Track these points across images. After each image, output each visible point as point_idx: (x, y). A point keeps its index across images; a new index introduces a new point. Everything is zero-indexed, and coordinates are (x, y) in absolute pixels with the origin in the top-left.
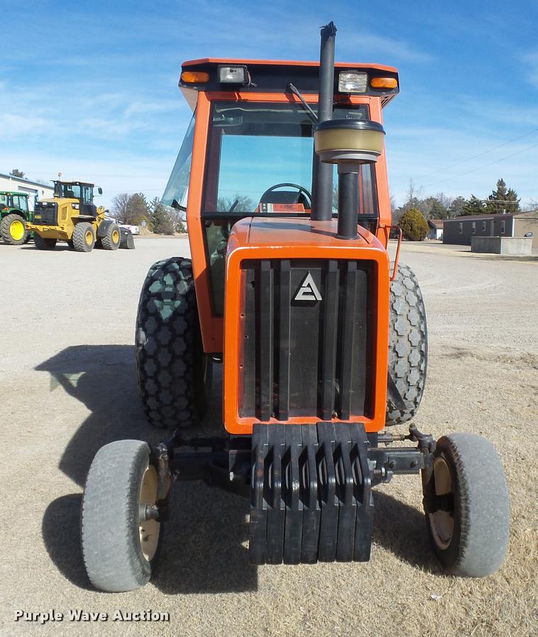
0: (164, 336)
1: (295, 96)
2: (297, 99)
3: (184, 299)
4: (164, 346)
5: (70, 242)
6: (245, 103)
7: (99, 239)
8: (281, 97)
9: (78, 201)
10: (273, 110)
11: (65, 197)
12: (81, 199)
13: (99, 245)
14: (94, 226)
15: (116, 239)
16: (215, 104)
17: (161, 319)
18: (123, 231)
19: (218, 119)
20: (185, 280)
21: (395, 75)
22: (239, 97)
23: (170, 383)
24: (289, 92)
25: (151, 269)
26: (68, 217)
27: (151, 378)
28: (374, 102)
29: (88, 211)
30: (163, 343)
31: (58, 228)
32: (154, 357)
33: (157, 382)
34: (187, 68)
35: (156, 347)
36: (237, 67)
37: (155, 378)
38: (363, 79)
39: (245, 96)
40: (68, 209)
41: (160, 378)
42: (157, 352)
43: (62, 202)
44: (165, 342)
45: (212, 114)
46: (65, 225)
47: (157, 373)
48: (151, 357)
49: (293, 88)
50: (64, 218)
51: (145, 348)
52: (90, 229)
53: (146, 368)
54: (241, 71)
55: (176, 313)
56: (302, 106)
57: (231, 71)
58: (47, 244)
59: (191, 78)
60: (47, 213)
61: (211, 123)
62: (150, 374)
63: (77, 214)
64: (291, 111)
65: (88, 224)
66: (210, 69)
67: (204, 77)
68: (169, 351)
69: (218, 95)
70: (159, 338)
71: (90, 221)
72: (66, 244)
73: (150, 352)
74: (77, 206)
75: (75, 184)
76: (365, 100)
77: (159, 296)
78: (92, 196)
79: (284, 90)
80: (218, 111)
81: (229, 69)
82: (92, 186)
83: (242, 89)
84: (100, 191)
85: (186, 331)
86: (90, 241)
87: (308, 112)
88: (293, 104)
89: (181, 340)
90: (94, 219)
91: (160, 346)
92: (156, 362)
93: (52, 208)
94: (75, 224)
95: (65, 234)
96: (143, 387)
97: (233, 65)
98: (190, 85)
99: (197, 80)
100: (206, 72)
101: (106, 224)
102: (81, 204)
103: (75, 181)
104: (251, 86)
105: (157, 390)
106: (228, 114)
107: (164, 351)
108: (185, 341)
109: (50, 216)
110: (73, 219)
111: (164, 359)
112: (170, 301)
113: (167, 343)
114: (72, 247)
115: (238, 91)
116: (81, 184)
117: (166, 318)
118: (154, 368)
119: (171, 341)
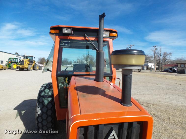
1: (87, 38)
2: (87, 39)
4: (44, 113)
5: (27, 69)
6: (71, 40)
7: (34, 68)
8: (82, 38)
9: (29, 60)
10: (79, 42)
11: (26, 59)
12: (30, 59)
13: (34, 69)
14: (33, 65)
15: (38, 68)
16: (61, 40)
18: (39, 66)
19: (62, 45)
21: (116, 32)
22: (69, 38)
23: (46, 124)
24: (85, 37)
25: (41, 87)
26: (27, 64)
27: (40, 123)
28: (110, 40)
29: (32, 62)
31: (24, 66)
32: (41, 116)
33: (42, 124)
34: (52, 28)
35: (42, 113)
36: (69, 28)
37: (42, 123)
38: (108, 33)
39: (71, 38)
40: (27, 62)
41: (43, 123)
43: (25, 60)
44: (45, 111)
45: (60, 43)
46: (26, 65)
47: (42, 121)
49: (86, 35)
50: (26, 64)
52: (32, 66)
53: (39, 120)
54: (70, 30)
56: (89, 41)
57: (67, 30)
58: (22, 69)
59: (53, 31)
60: (22, 62)
61: (60, 46)
62: (40, 121)
63: (29, 63)
64: (85, 42)
65: (31, 65)
66: (60, 29)
67: (58, 31)
68: (46, 114)
69: (62, 37)
70: (43, 110)
71: (32, 64)
72: (26, 69)
74: (29, 61)
75: (28, 56)
76: (108, 40)
77: (43, 97)
78: (32, 59)
79: (83, 36)
80: (62, 42)
81: (66, 29)
82: (32, 57)
83: (70, 35)
84: (34, 58)
85: (51, 108)
86: (32, 69)
87: (91, 43)
88: (86, 40)
89: (50, 111)
90: (33, 64)
93: (23, 61)
94: (28, 65)
95: (26, 67)
96: (38, 125)
98: (53, 34)
99: (55, 32)
100: (58, 30)
101: (36, 65)
102: (30, 61)
103: (28, 55)
104: (73, 35)
105: (42, 126)
106: (65, 43)
109: (22, 63)
110: (28, 64)
111: (44, 117)
112: (46, 98)
113: (45, 112)
114: (27, 70)
115: (69, 36)
116: (30, 56)
118: (41, 120)
119: (47, 111)
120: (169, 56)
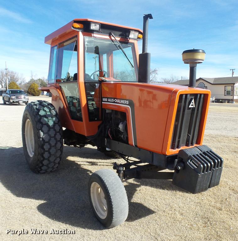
0: (52, 133)
3: (56, 117)
4: (52, 137)
8: (107, 37)
17: (49, 126)
20: (52, 109)
21: (142, 34)
22: (94, 35)
23: (55, 152)
27: (47, 151)
30: (52, 136)
32: (48, 142)
33: (49, 153)
35: (49, 138)
37: (49, 151)
39: (96, 35)
41: (51, 151)
42: (50, 140)
47: (50, 149)
48: (47, 142)
49: (113, 34)
51: (44, 139)
54: (98, 26)
55: (55, 123)
61: (84, 45)
62: (47, 149)
70: (50, 134)
73: (47, 140)
76: (133, 41)
77: (45, 116)
79: (109, 34)
81: (94, 24)
85: (60, 130)
89: (58, 134)
91: (51, 137)
92: (50, 144)
97: (96, 23)
99: (79, 27)
104: (101, 32)
105: (49, 156)
107: (53, 139)
108: (60, 134)
111: (53, 142)
112: (51, 118)
113: (53, 136)
115: (93, 33)
117: (51, 126)
118: (49, 146)
119: (55, 135)
120: (154, 75)
